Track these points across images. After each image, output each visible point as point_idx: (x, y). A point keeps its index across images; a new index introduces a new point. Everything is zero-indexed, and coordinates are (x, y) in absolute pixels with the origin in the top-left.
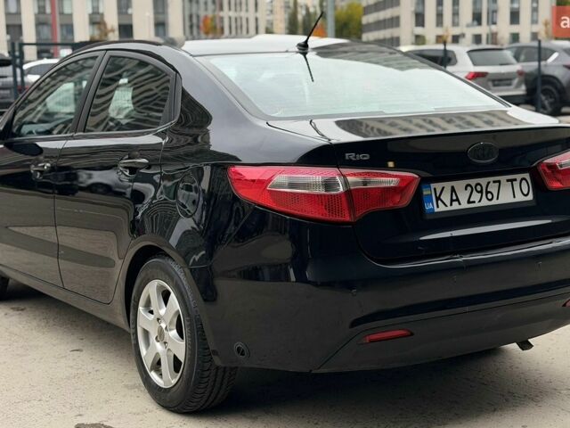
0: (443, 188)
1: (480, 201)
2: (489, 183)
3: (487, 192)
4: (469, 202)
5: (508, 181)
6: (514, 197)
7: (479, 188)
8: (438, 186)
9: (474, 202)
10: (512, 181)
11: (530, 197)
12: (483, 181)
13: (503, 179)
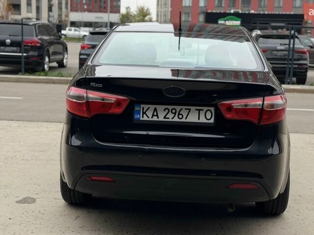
0: (149, 108)
1: (173, 118)
2: (182, 109)
3: (179, 114)
4: (165, 118)
5: (196, 110)
6: (199, 119)
7: (174, 111)
8: (146, 107)
9: (168, 118)
10: (199, 110)
11: (212, 121)
12: (178, 108)
13: (193, 108)
